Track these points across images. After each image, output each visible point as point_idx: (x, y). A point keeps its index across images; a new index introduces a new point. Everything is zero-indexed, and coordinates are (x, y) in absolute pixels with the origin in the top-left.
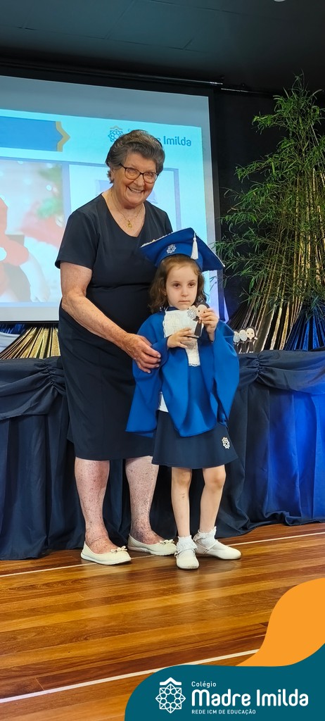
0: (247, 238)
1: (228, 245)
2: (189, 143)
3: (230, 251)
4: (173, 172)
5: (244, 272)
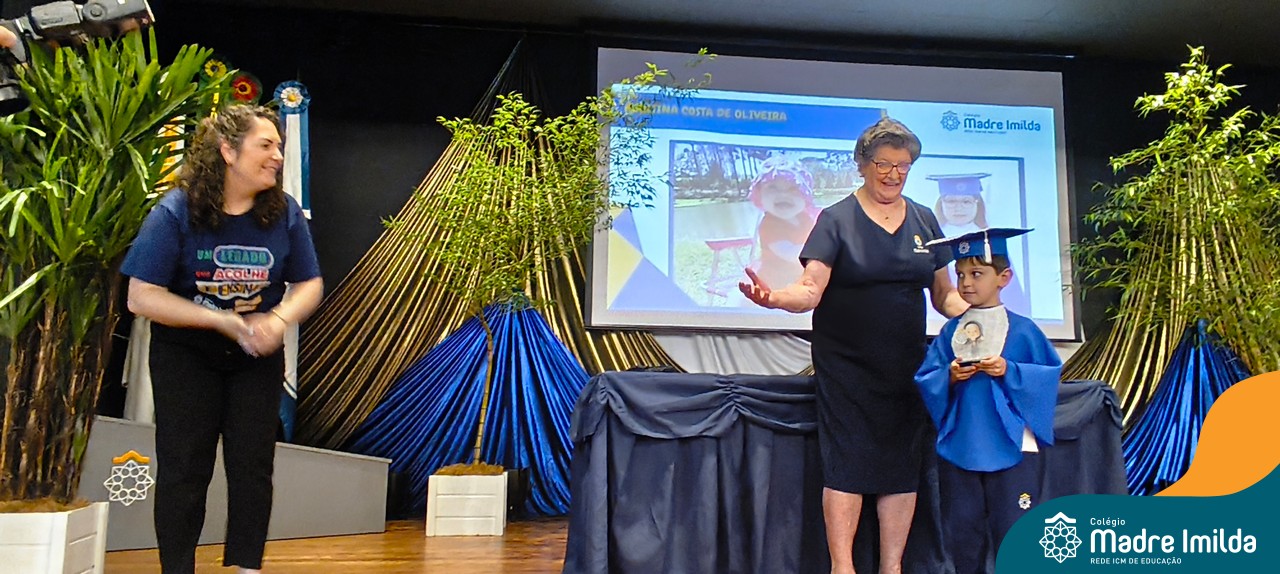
0: (1114, 240)
1: (1088, 249)
2: (1038, 128)
3: (1090, 256)
4: (1016, 162)
5: (1109, 282)
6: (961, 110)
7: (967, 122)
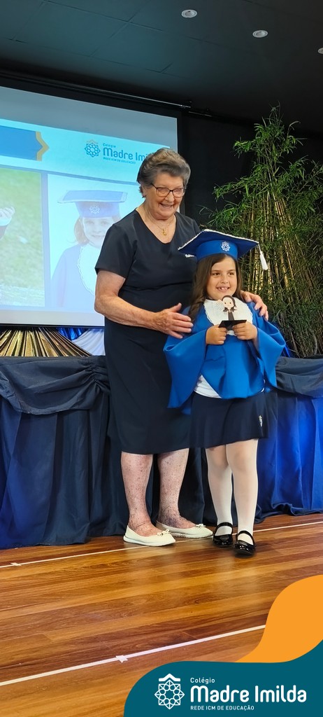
6: (101, 140)
7: (106, 150)
